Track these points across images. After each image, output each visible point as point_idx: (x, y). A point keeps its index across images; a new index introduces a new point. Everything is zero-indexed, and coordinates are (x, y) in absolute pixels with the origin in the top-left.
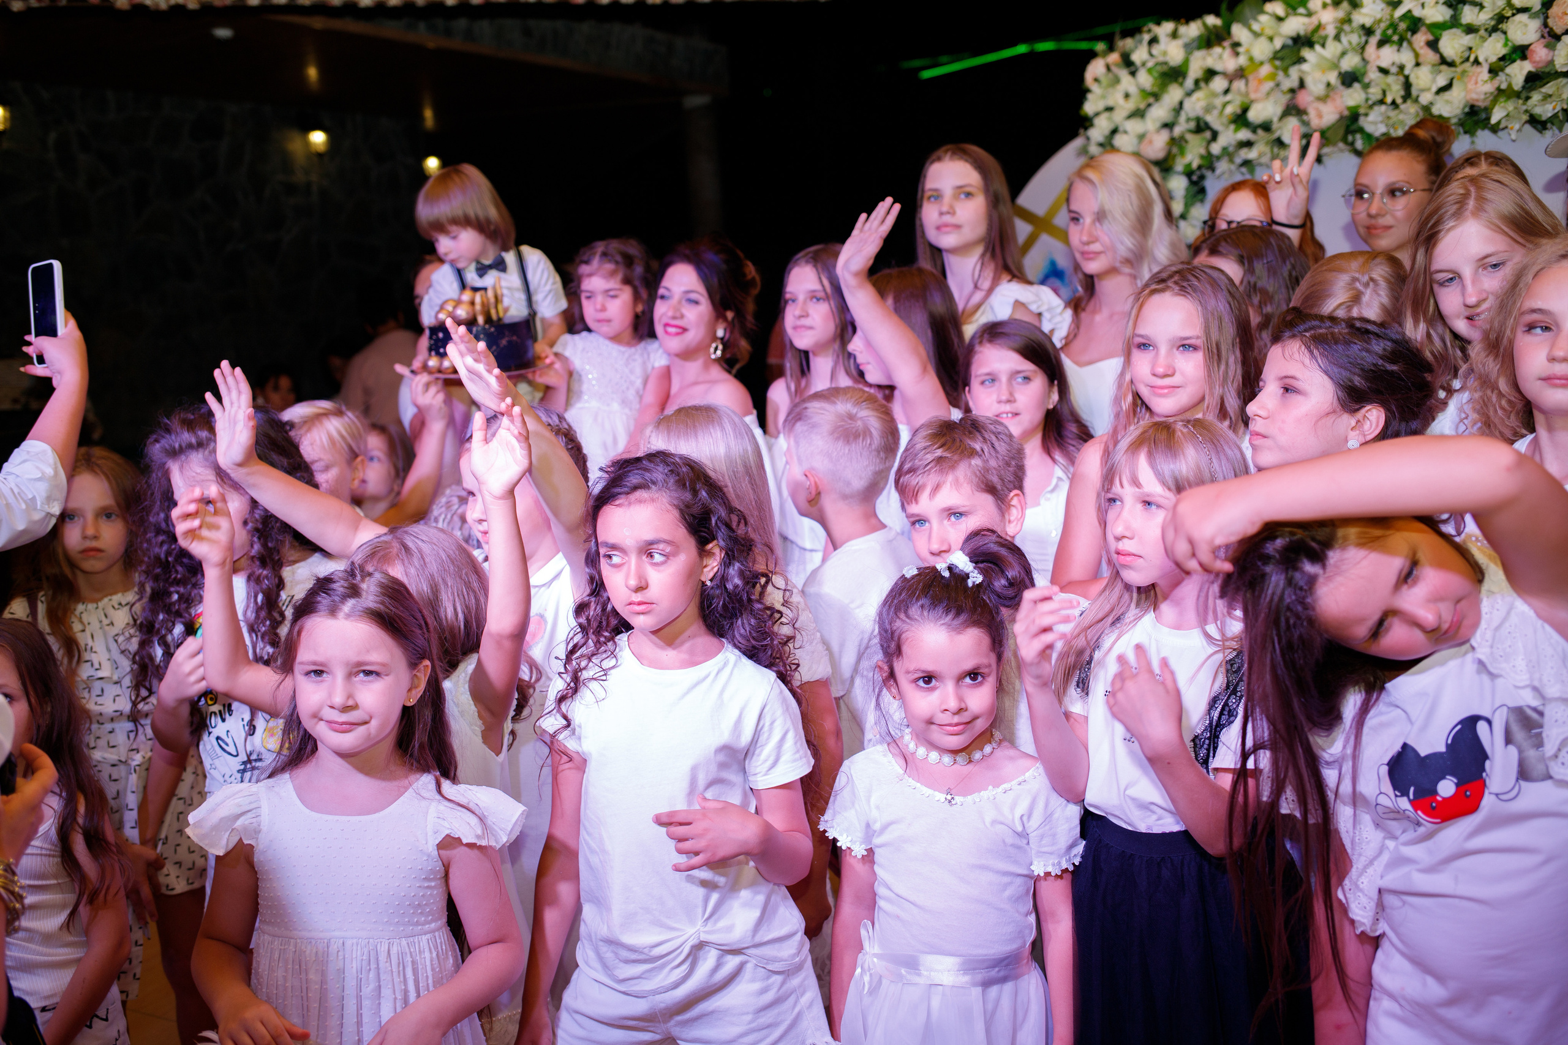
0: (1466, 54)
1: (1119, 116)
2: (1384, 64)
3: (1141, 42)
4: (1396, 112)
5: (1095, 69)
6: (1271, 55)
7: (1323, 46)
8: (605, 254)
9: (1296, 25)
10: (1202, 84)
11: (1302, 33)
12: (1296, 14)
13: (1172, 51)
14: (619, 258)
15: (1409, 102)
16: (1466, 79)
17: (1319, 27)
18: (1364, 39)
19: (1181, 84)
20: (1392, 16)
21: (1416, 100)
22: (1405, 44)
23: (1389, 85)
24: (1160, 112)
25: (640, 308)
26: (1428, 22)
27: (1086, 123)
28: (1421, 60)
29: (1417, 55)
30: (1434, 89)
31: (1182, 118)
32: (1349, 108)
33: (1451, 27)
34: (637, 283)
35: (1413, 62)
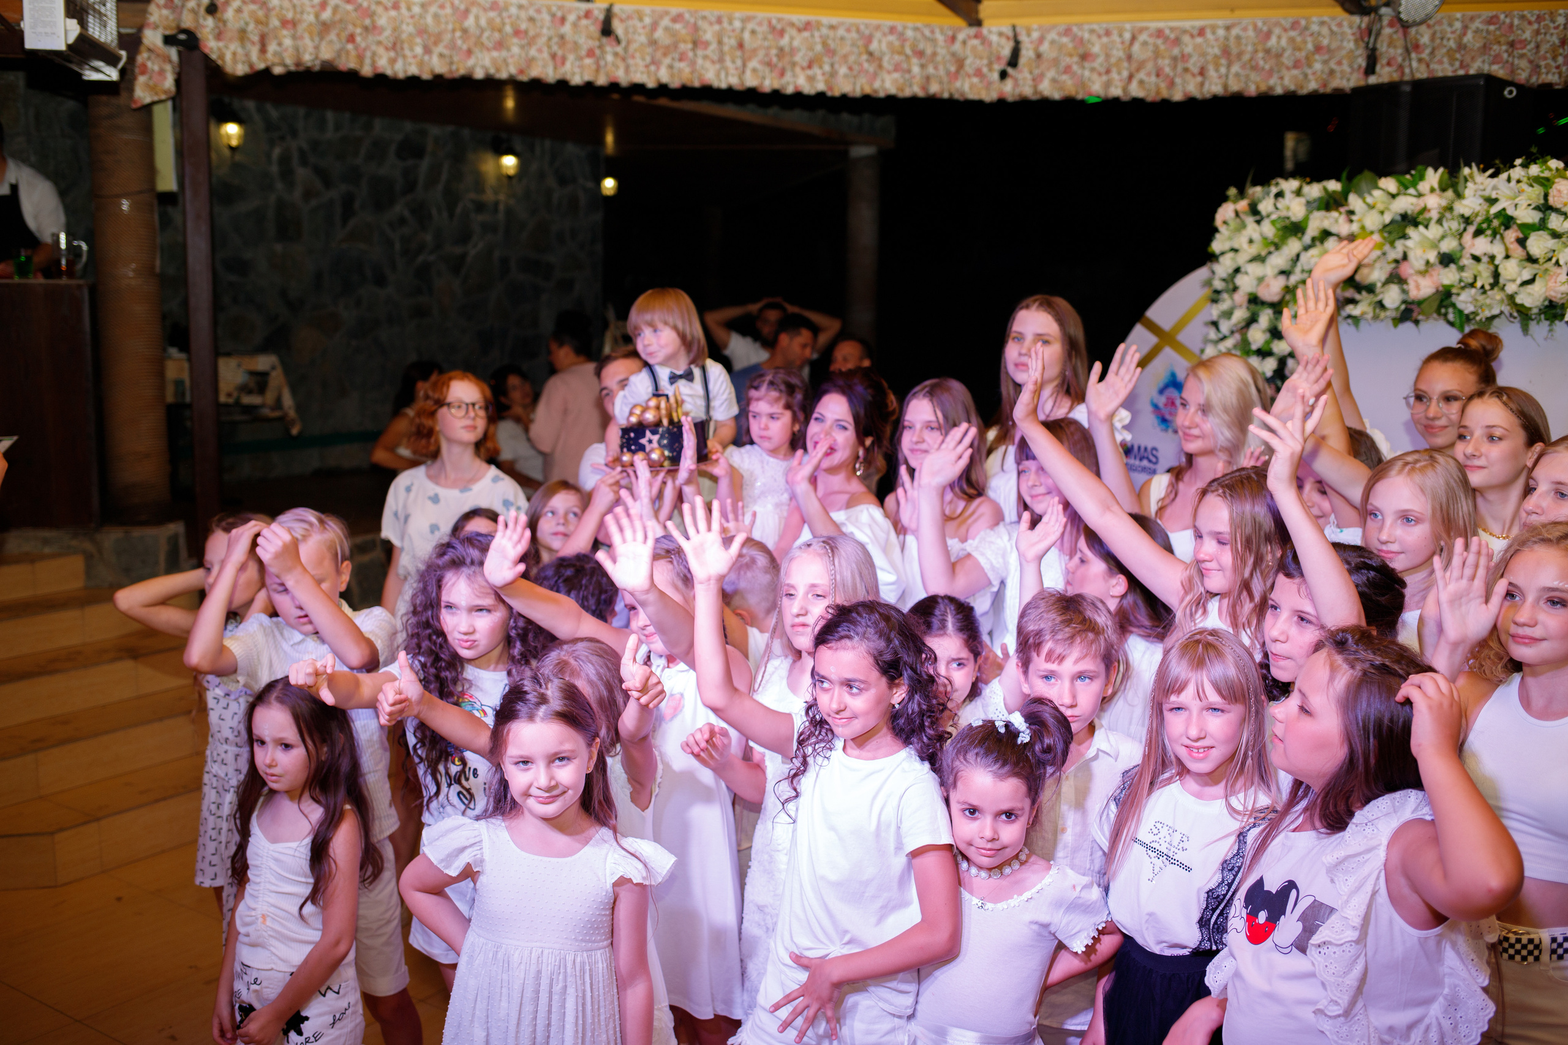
0: (1550, 255)
1: (1242, 259)
2: (1477, 253)
3: (1268, 194)
4: (1484, 296)
5: (1225, 213)
6: (1381, 227)
7: (1426, 227)
8: (771, 383)
9: (1406, 203)
10: (1318, 243)
11: (1409, 212)
12: (1405, 194)
13: (1295, 208)
14: (783, 387)
15: (1496, 289)
16: (1547, 277)
17: (1425, 210)
18: (1462, 226)
19: (1300, 239)
20: (1488, 212)
21: (1503, 289)
22: (1498, 237)
23: (1479, 272)
24: (1279, 260)
25: (797, 428)
26: (1519, 222)
27: (1213, 258)
28: (1510, 253)
29: (1507, 249)
30: (1519, 282)
31: (1298, 269)
32: (1444, 286)
33: (1539, 230)
34: (796, 408)
35: (1503, 254)
